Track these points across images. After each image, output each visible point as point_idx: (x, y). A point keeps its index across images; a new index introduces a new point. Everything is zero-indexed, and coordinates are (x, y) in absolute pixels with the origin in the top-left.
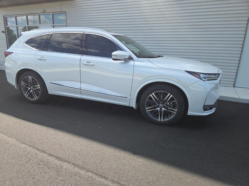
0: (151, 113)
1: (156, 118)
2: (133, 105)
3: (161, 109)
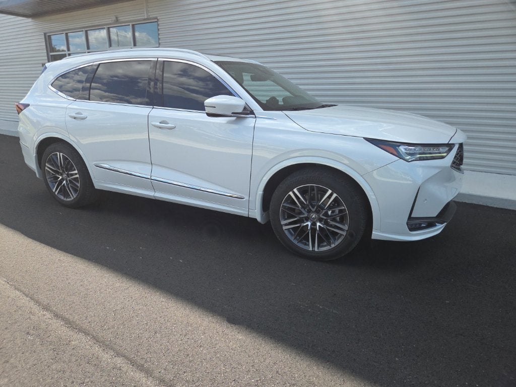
0: (293, 233)
1: (303, 243)
2: (256, 213)
3: (314, 224)
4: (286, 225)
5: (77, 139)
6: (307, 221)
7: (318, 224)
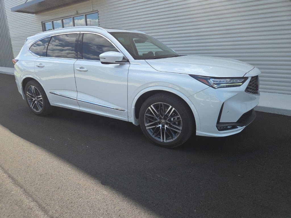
0: (152, 131)
3: (163, 126)
4: (148, 126)
5: (40, 78)
6: (160, 124)
7: (166, 126)
